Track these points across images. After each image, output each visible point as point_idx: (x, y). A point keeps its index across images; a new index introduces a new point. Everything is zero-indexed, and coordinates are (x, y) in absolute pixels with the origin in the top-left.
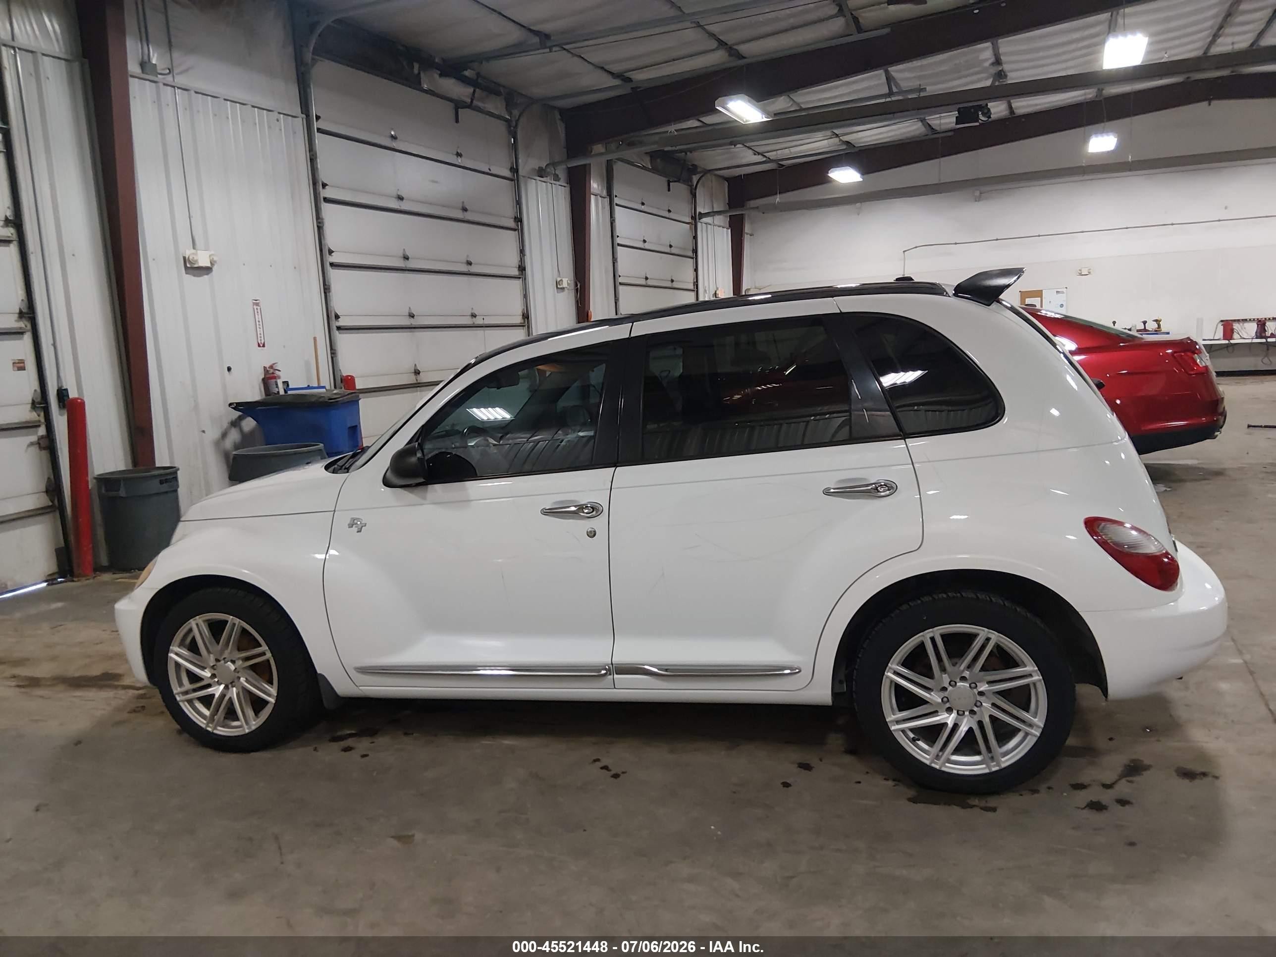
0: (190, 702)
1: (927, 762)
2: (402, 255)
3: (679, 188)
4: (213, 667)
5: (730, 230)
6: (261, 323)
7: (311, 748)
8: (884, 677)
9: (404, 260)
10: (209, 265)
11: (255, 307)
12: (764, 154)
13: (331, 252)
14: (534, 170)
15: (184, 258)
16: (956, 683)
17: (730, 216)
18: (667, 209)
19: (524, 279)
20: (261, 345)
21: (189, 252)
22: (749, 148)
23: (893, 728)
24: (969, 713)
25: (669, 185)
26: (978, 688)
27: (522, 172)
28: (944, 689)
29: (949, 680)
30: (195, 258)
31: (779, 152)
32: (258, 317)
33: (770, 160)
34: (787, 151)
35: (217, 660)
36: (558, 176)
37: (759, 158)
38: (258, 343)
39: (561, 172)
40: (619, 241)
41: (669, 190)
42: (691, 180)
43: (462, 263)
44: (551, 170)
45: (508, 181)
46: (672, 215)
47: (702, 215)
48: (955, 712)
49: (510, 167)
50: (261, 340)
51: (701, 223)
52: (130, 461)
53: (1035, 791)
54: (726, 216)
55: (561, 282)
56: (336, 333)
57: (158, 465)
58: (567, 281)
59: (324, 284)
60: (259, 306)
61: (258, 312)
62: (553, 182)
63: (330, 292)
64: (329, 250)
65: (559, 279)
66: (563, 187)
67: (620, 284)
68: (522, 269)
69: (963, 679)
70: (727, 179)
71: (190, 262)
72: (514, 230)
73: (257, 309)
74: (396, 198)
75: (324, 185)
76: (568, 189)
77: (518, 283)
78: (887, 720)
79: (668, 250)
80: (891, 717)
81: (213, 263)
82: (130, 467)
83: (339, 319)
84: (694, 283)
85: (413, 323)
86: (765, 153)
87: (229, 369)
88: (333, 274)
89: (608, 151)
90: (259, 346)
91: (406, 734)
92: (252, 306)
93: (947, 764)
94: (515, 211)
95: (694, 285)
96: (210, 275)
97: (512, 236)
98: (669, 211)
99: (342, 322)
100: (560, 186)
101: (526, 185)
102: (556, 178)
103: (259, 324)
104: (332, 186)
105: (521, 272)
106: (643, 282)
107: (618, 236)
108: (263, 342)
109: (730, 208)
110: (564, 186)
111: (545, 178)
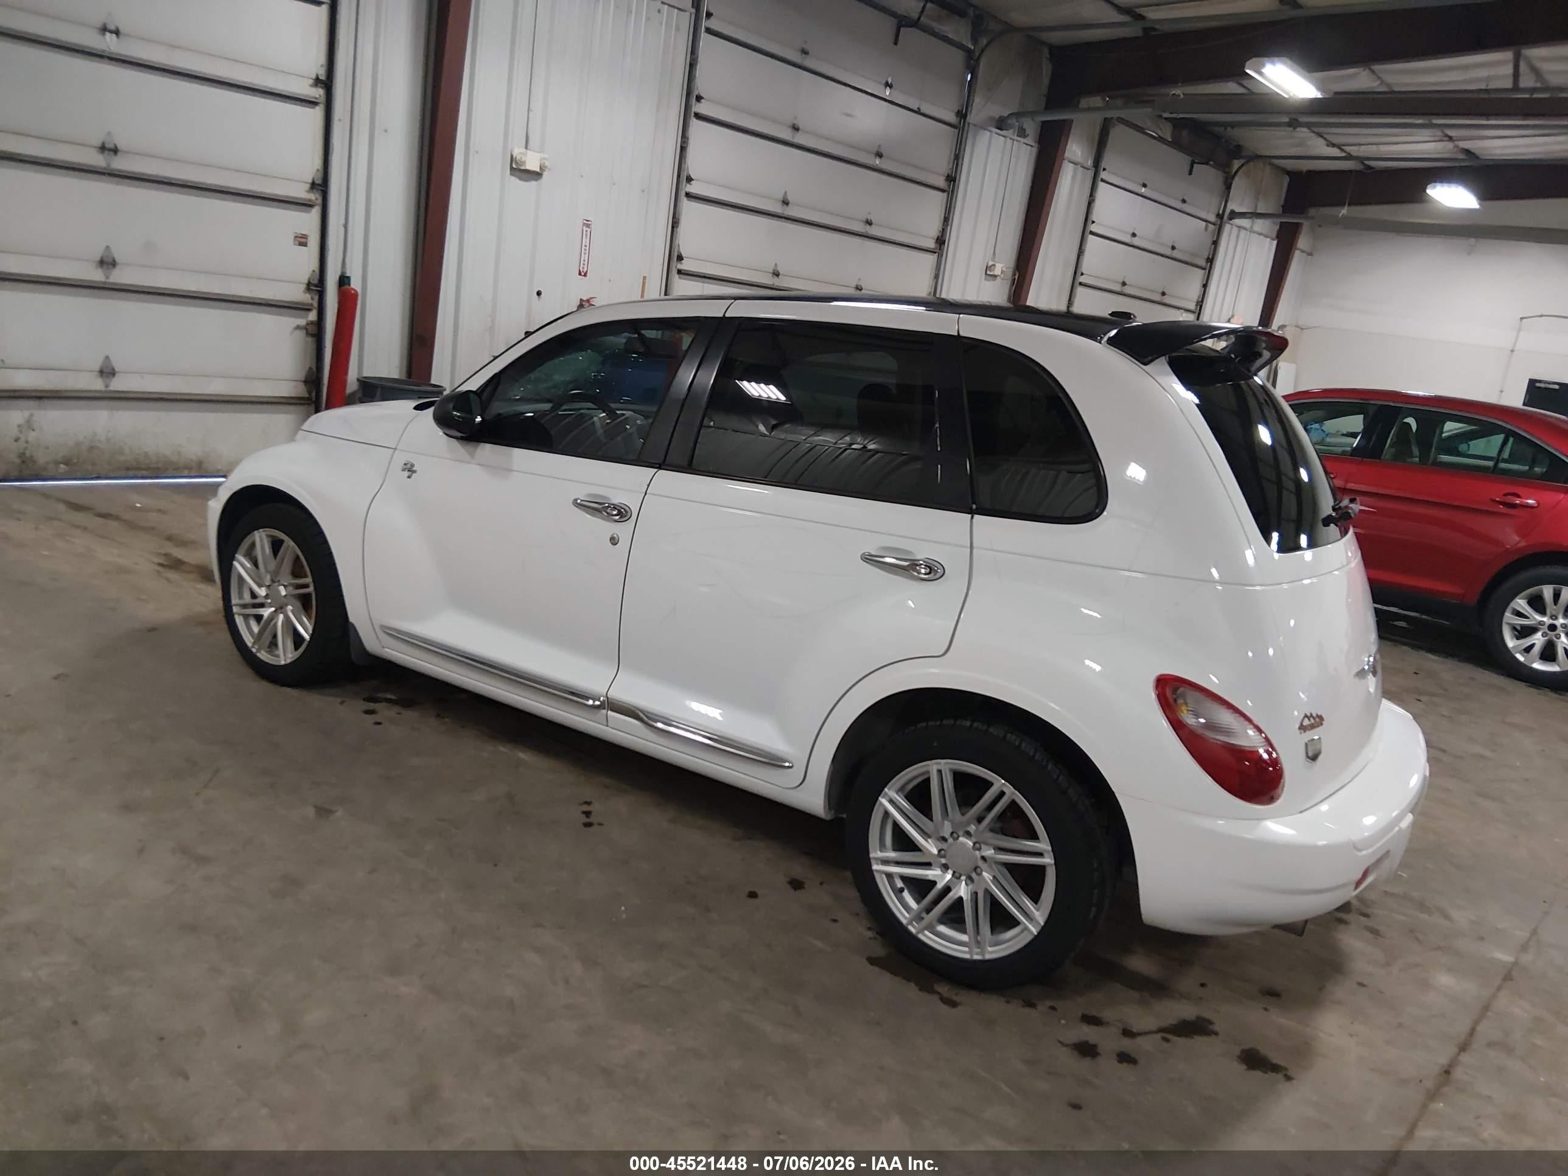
0: (246, 617)
1: (904, 921)
2: (781, 198)
3: (1208, 174)
4: (268, 587)
5: (1275, 242)
6: (587, 248)
7: (339, 700)
8: (878, 803)
9: (783, 205)
10: (538, 170)
11: (585, 228)
12: (1343, 147)
13: (689, 179)
14: (991, 119)
15: (512, 156)
16: (959, 837)
17: (1281, 222)
18: (1181, 198)
19: (940, 256)
20: (583, 274)
21: (517, 152)
22: (1320, 135)
23: (875, 867)
24: (967, 878)
25: (1192, 167)
26: (982, 851)
27: (972, 118)
28: (944, 839)
29: (951, 830)
30: (523, 159)
31: (1363, 148)
32: (586, 241)
33: (1349, 157)
34: (1374, 148)
35: (273, 581)
36: (1025, 130)
37: (1335, 152)
38: (580, 272)
39: (1031, 126)
40: (1093, 228)
41: (1190, 173)
42: (1228, 165)
43: (861, 221)
44: (1013, 121)
45: (949, 128)
46: (1185, 207)
47: (1234, 215)
48: (950, 872)
49: (957, 110)
50: (583, 268)
51: (1231, 224)
52: (405, 369)
53: (1031, 1005)
54: (1274, 223)
55: (993, 267)
56: (675, 277)
57: (433, 382)
58: (1002, 268)
59: (674, 217)
60: (589, 228)
61: (586, 235)
62: (1016, 138)
63: (678, 227)
64: (687, 177)
65: (991, 263)
66: (1029, 147)
67: (1081, 284)
68: (941, 241)
69: (968, 834)
70: (1289, 173)
71: (517, 163)
72: (943, 191)
73: (586, 231)
74: (789, 127)
75: (699, 98)
76: (1035, 150)
77: (931, 259)
78: (871, 855)
79: (1168, 252)
80: (876, 852)
81: (543, 168)
82: (404, 377)
83: (683, 261)
84: (1198, 302)
85: (776, 284)
86: (1344, 145)
87: (539, 293)
88: (686, 205)
89: (1108, 107)
90: (580, 274)
91: (438, 716)
92: (581, 226)
93: (926, 932)
94: (951, 167)
95: (1197, 305)
96: (539, 181)
97: (940, 198)
98: (1184, 201)
99: (685, 266)
100: (1025, 145)
101: (975, 137)
102: (1022, 133)
103: (586, 249)
104: (707, 100)
105: (938, 245)
106: (1118, 288)
107: (1093, 222)
108: (585, 271)
109: (1284, 211)
110: (1032, 146)
111: (1004, 131)
